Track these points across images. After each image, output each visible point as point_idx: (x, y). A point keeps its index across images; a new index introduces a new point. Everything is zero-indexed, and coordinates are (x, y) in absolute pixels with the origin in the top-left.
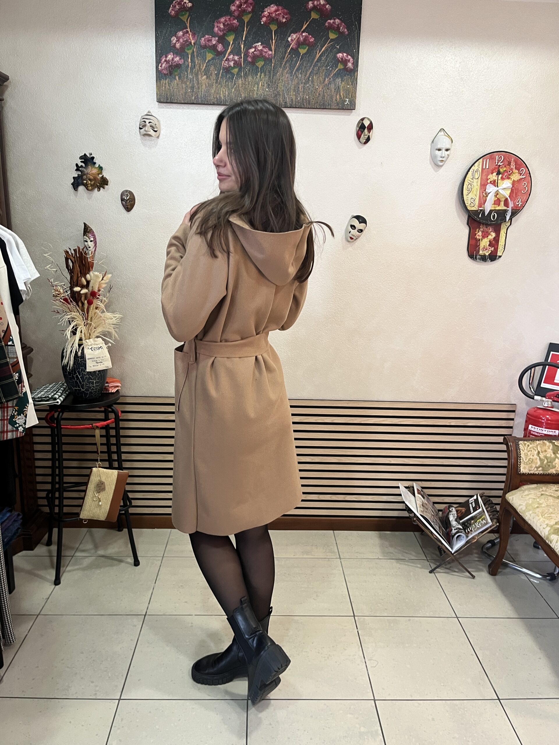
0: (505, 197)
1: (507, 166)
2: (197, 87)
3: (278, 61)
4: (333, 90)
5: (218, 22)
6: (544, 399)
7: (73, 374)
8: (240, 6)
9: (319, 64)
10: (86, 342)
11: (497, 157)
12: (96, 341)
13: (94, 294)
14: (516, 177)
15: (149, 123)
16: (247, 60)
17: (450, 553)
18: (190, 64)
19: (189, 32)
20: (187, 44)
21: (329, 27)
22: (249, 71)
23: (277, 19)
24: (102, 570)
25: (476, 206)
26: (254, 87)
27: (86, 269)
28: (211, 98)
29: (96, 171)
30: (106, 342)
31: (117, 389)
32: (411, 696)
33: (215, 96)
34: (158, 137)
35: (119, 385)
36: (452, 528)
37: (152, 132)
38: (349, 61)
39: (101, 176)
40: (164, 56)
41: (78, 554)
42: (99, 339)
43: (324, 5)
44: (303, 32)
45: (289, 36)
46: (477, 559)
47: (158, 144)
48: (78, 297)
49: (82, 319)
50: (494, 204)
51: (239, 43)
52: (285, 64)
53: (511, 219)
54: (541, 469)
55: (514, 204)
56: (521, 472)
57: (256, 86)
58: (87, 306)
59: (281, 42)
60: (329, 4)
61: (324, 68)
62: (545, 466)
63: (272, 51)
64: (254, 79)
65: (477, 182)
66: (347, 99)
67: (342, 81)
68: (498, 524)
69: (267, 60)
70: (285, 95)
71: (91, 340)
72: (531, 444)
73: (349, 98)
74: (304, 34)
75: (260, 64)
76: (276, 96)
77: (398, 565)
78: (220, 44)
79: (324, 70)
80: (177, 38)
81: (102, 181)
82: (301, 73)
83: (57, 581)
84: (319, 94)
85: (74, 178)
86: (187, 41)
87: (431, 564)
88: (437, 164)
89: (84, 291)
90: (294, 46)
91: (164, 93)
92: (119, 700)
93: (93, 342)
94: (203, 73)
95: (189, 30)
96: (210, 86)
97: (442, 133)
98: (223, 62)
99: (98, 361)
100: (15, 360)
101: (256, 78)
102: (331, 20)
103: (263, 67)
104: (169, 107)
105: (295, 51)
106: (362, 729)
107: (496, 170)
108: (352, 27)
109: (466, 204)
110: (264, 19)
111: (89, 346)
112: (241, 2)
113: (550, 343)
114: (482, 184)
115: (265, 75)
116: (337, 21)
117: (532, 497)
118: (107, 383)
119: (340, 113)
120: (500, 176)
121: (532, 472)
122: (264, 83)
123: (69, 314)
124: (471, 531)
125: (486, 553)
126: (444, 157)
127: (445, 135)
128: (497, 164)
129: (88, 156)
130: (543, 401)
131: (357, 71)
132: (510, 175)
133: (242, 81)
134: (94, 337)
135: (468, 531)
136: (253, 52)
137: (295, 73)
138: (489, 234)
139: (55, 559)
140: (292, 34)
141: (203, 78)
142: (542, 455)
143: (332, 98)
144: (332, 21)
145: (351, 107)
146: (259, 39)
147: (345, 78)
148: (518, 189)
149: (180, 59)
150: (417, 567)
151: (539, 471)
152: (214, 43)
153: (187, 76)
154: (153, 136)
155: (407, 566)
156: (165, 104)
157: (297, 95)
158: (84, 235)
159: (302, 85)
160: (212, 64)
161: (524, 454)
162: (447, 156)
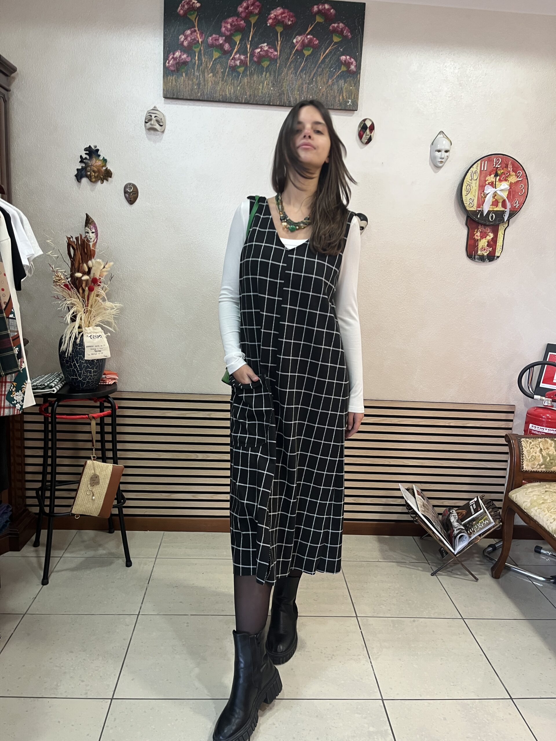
0: (503, 198)
1: (504, 169)
2: (203, 84)
3: (283, 61)
4: (336, 91)
5: (225, 23)
6: (544, 398)
7: (70, 362)
8: (247, 8)
9: (323, 66)
10: (85, 329)
11: (495, 159)
12: (95, 329)
13: (95, 281)
14: (513, 179)
15: (155, 117)
16: (253, 60)
17: (452, 554)
18: (197, 61)
19: (197, 31)
20: (194, 42)
21: (333, 30)
22: (255, 70)
23: (283, 21)
24: (92, 570)
25: (474, 207)
26: (259, 85)
27: (87, 257)
28: (217, 95)
29: (100, 163)
30: (106, 331)
31: (114, 381)
32: (421, 696)
33: (221, 94)
34: (163, 132)
35: (117, 377)
36: (454, 529)
37: (157, 126)
38: (352, 63)
39: (104, 168)
40: (172, 53)
41: (67, 555)
42: (98, 327)
43: (329, 10)
44: (308, 34)
45: (294, 38)
46: (478, 563)
47: (163, 138)
48: (79, 284)
49: (82, 306)
50: (492, 205)
51: (246, 43)
52: (290, 65)
53: (508, 220)
54: (543, 466)
55: (512, 205)
56: (524, 469)
57: (261, 85)
58: (88, 293)
59: (286, 44)
60: (334, 9)
61: (327, 69)
62: (548, 464)
63: (277, 52)
64: (260, 78)
65: (476, 184)
66: (350, 101)
67: (345, 82)
68: (501, 524)
69: (273, 60)
70: (290, 94)
71: (91, 328)
72: (533, 441)
73: (351, 99)
74: (308, 37)
75: (266, 64)
76: (280, 95)
77: (399, 568)
78: (227, 44)
79: (327, 71)
80: (185, 36)
81: (106, 174)
82: (305, 74)
83: (45, 580)
84: (323, 95)
85: (77, 170)
86: (194, 39)
87: (432, 567)
88: (437, 165)
89: (86, 277)
90: (299, 48)
91: (170, 89)
92: (112, 699)
93: (92, 330)
94: (210, 72)
95: (197, 29)
96: (217, 83)
97: (441, 136)
98: (230, 61)
99: (96, 350)
100: (16, 334)
101: (262, 77)
102: (335, 23)
103: (268, 66)
104: (175, 103)
105: (300, 53)
106: (371, 729)
107: (494, 172)
108: (355, 31)
109: (465, 205)
110: (270, 21)
111: (88, 333)
112: (248, 4)
113: (548, 344)
114: (481, 185)
115: (270, 74)
116: (341, 25)
117: (536, 494)
118: (105, 374)
119: (342, 114)
120: (498, 178)
121: (535, 470)
122: (269, 82)
123: (69, 299)
124: (474, 531)
125: (487, 557)
126: (443, 158)
127: (444, 137)
128: (494, 166)
129: (93, 148)
130: (543, 400)
131: (360, 73)
132: (507, 177)
133: (247, 79)
134: (94, 324)
135: (470, 532)
136: (259, 52)
137: (300, 74)
138: (487, 235)
139: (43, 560)
140: (297, 36)
141: (209, 76)
142: (544, 453)
143: (335, 98)
144: (336, 25)
145: (353, 108)
146: (265, 39)
147: (348, 79)
148: (515, 191)
149: (187, 57)
150: (419, 570)
151: (542, 468)
152: (221, 42)
153: (194, 73)
154: (159, 130)
155: (408, 569)
156: (171, 100)
157: (301, 94)
158: (86, 226)
159: (306, 85)
160: (218, 63)
161: (527, 451)
162: (446, 157)
